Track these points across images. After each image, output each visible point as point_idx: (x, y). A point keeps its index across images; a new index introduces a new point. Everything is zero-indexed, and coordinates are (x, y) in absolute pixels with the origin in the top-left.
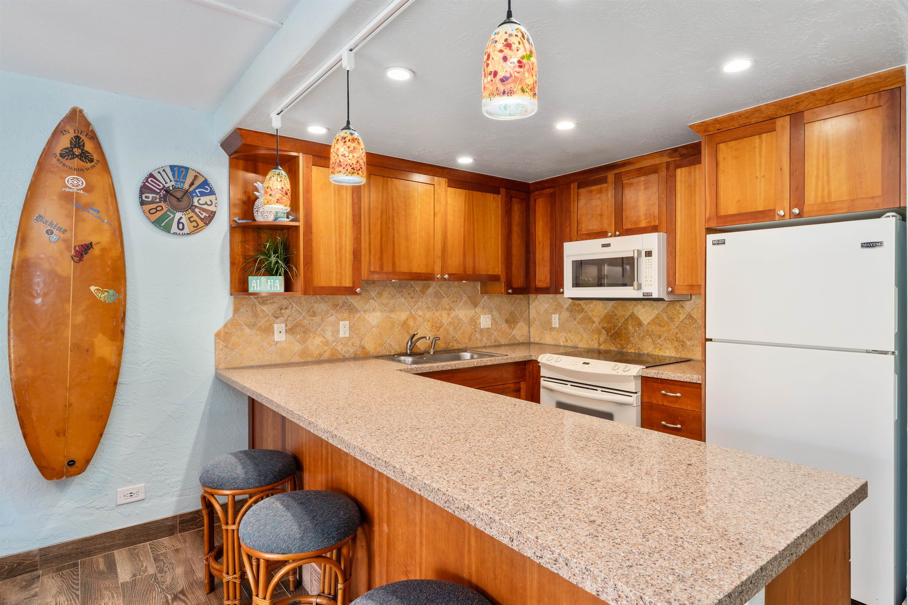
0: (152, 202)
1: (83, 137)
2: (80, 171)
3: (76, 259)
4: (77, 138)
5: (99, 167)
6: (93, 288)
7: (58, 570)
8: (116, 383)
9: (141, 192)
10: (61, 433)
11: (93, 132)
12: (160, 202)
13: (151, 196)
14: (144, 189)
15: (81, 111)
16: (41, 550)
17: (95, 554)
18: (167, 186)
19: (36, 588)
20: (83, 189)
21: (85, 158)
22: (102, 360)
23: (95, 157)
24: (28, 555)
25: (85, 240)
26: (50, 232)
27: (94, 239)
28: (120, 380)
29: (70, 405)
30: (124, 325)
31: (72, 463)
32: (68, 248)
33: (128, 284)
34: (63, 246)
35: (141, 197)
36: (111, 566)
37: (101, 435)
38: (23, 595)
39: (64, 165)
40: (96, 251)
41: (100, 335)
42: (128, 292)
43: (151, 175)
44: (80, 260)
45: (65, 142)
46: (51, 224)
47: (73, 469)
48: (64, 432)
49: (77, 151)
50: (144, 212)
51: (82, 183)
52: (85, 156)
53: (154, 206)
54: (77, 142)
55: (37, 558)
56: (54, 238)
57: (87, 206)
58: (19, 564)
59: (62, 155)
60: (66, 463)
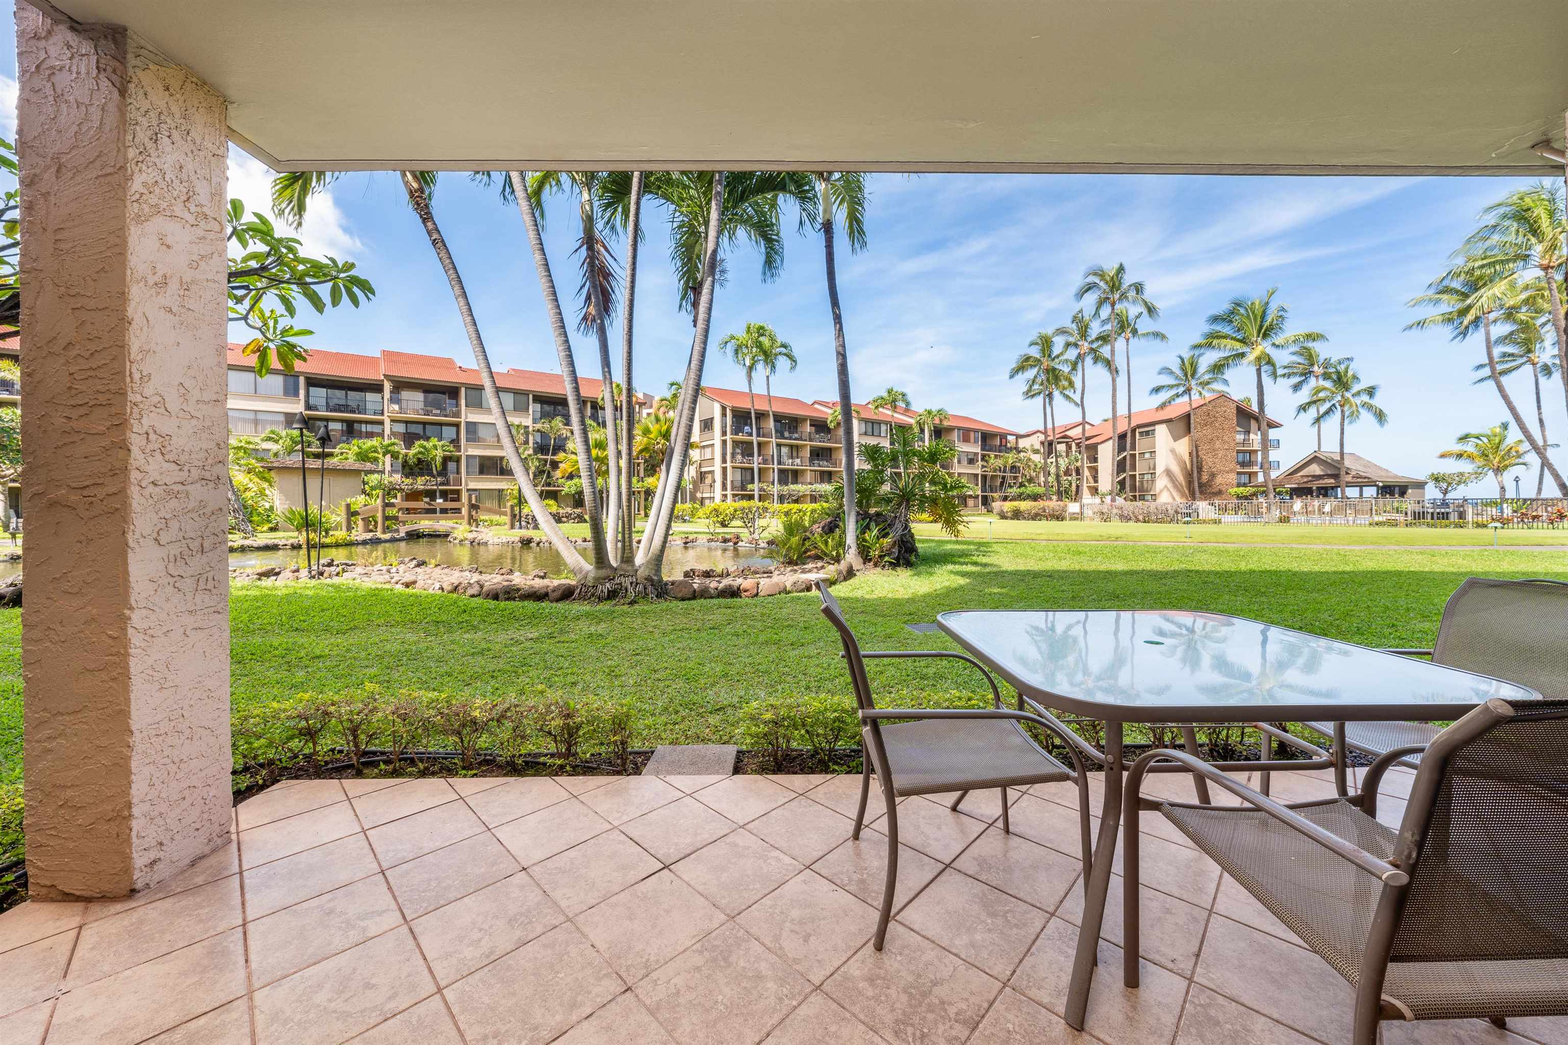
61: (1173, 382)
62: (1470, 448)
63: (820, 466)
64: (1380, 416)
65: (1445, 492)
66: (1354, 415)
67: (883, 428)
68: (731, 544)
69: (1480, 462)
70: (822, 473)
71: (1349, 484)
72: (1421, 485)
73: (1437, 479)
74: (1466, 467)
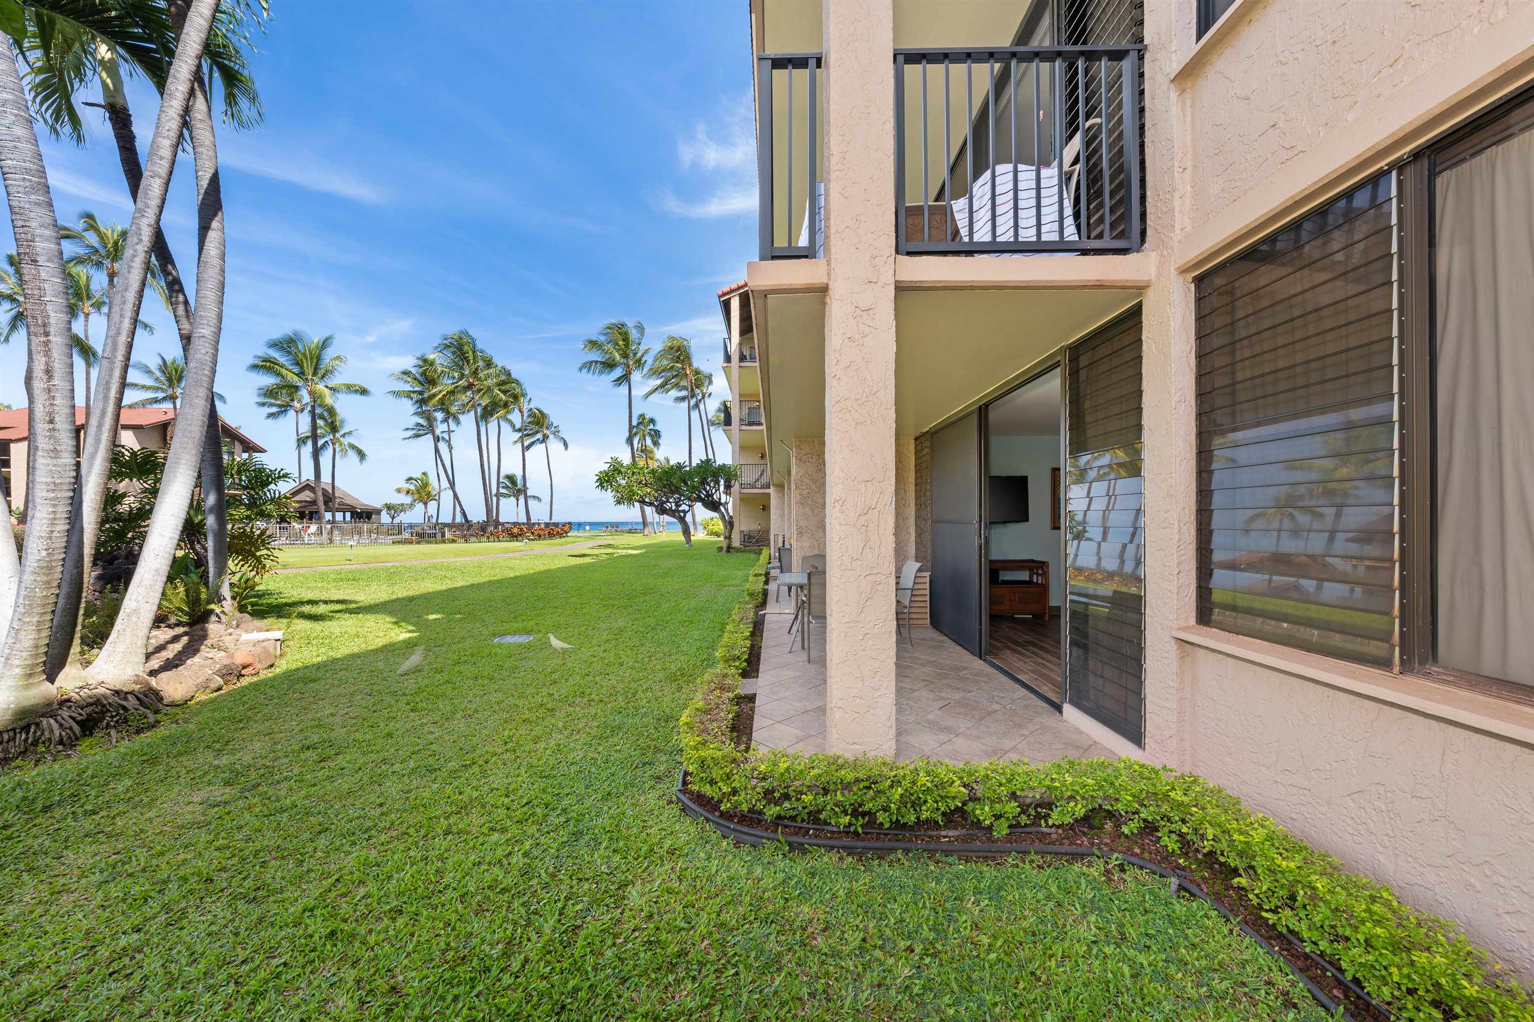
61: (149, 382)
62: (412, 487)
64: (361, 455)
65: (393, 518)
66: (344, 453)
69: (416, 496)
71: (338, 510)
72: (378, 512)
73: (389, 507)
74: (408, 500)
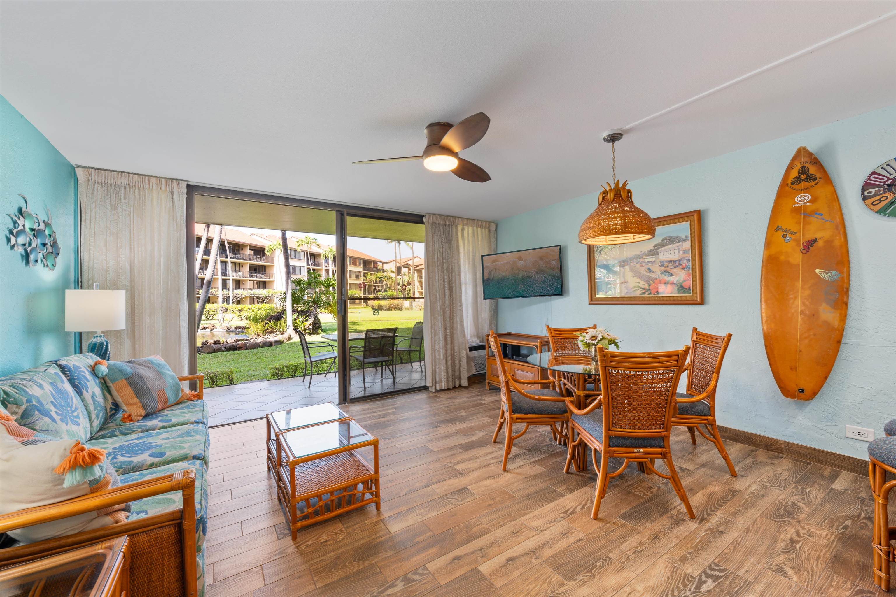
0: (876, 195)
1: (807, 165)
2: (806, 190)
3: (804, 251)
4: (803, 167)
5: (822, 181)
6: (817, 271)
7: (796, 460)
8: (839, 342)
9: (864, 189)
10: (793, 369)
11: (816, 159)
12: (885, 192)
13: (873, 190)
14: (866, 186)
15: (804, 148)
16: (785, 442)
17: (826, 465)
18: (891, 177)
19: (776, 461)
20: (809, 202)
21: (810, 180)
22: (827, 323)
23: (818, 176)
24: (777, 441)
25: (810, 236)
26: (785, 236)
27: (818, 235)
28: (843, 341)
29: (800, 351)
30: (848, 297)
31: (801, 391)
32: (798, 245)
33: (852, 265)
34: (794, 243)
35: (863, 194)
36: (834, 477)
37: (826, 378)
38: (767, 460)
39: (794, 189)
40: (820, 243)
41: (824, 305)
42: (851, 272)
43: (874, 173)
44: (807, 252)
45: (794, 173)
46: (786, 231)
47: (802, 395)
48: (796, 368)
49: (803, 177)
50: (867, 205)
51: (808, 197)
52: (811, 178)
53: (878, 198)
54: (803, 170)
55: (783, 446)
56: (788, 239)
57: (814, 213)
58: (771, 444)
59: (792, 183)
60: (797, 389)
63: (256, 277)
67: (302, 254)
68: (209, 330)
70: (258, 282)
